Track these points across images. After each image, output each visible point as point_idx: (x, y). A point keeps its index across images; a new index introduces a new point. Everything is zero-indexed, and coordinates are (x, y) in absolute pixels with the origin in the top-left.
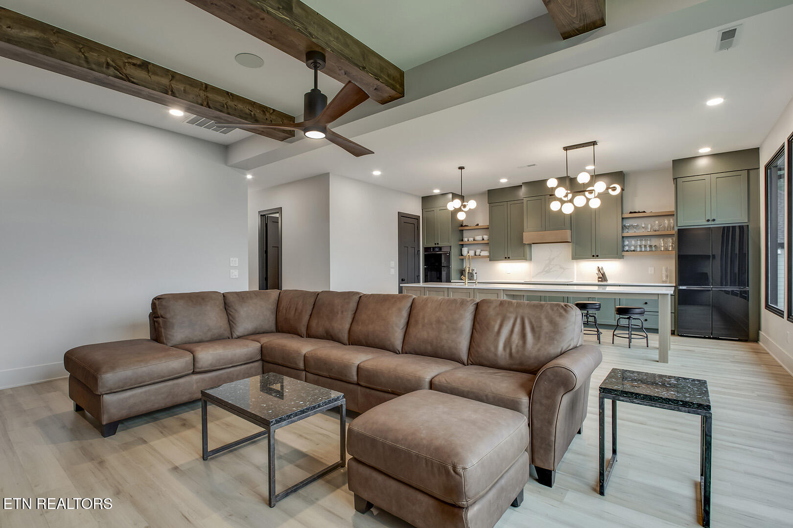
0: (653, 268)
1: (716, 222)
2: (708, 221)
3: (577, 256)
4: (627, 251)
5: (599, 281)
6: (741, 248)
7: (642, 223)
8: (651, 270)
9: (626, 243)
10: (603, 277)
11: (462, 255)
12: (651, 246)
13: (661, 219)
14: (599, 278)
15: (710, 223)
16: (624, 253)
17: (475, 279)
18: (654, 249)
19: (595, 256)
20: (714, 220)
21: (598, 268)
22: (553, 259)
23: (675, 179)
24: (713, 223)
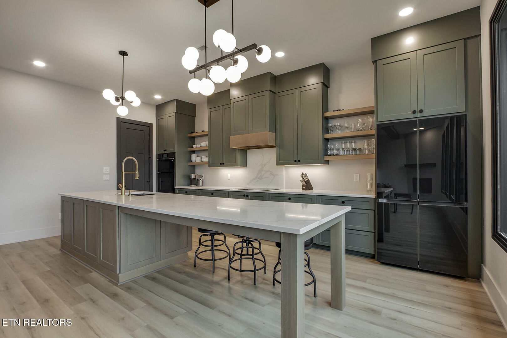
0: (358, 175)
1: (424, 114)
2: (414, 112)
3: (282, 161)
4: (330, 155)
5: (303, 189)
6: (458, 156)
7: (345, 122)
8: (356, 177)
9: (330, 146)
10: (307, 185)
11: (192, 162)
12: (354, 150)
13: (364, 117)
14: (303, 185)
15: (416, 115)
16: (327, 158)
17: (201, 184)
18: (358, 152)
19: (298, 162)
20: (421, 111)
21: (303, 174)
22: (265, 165)
23: (375, 62)
24: (420, 115)
